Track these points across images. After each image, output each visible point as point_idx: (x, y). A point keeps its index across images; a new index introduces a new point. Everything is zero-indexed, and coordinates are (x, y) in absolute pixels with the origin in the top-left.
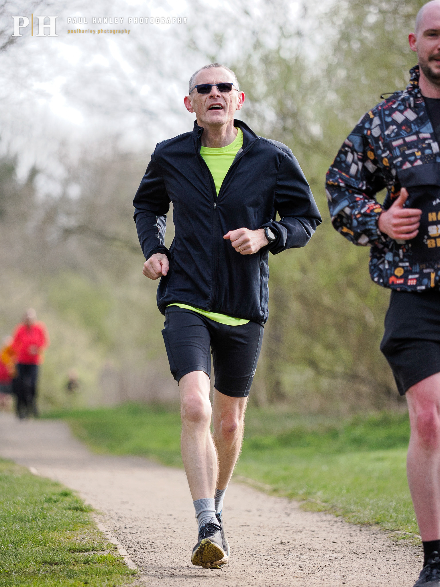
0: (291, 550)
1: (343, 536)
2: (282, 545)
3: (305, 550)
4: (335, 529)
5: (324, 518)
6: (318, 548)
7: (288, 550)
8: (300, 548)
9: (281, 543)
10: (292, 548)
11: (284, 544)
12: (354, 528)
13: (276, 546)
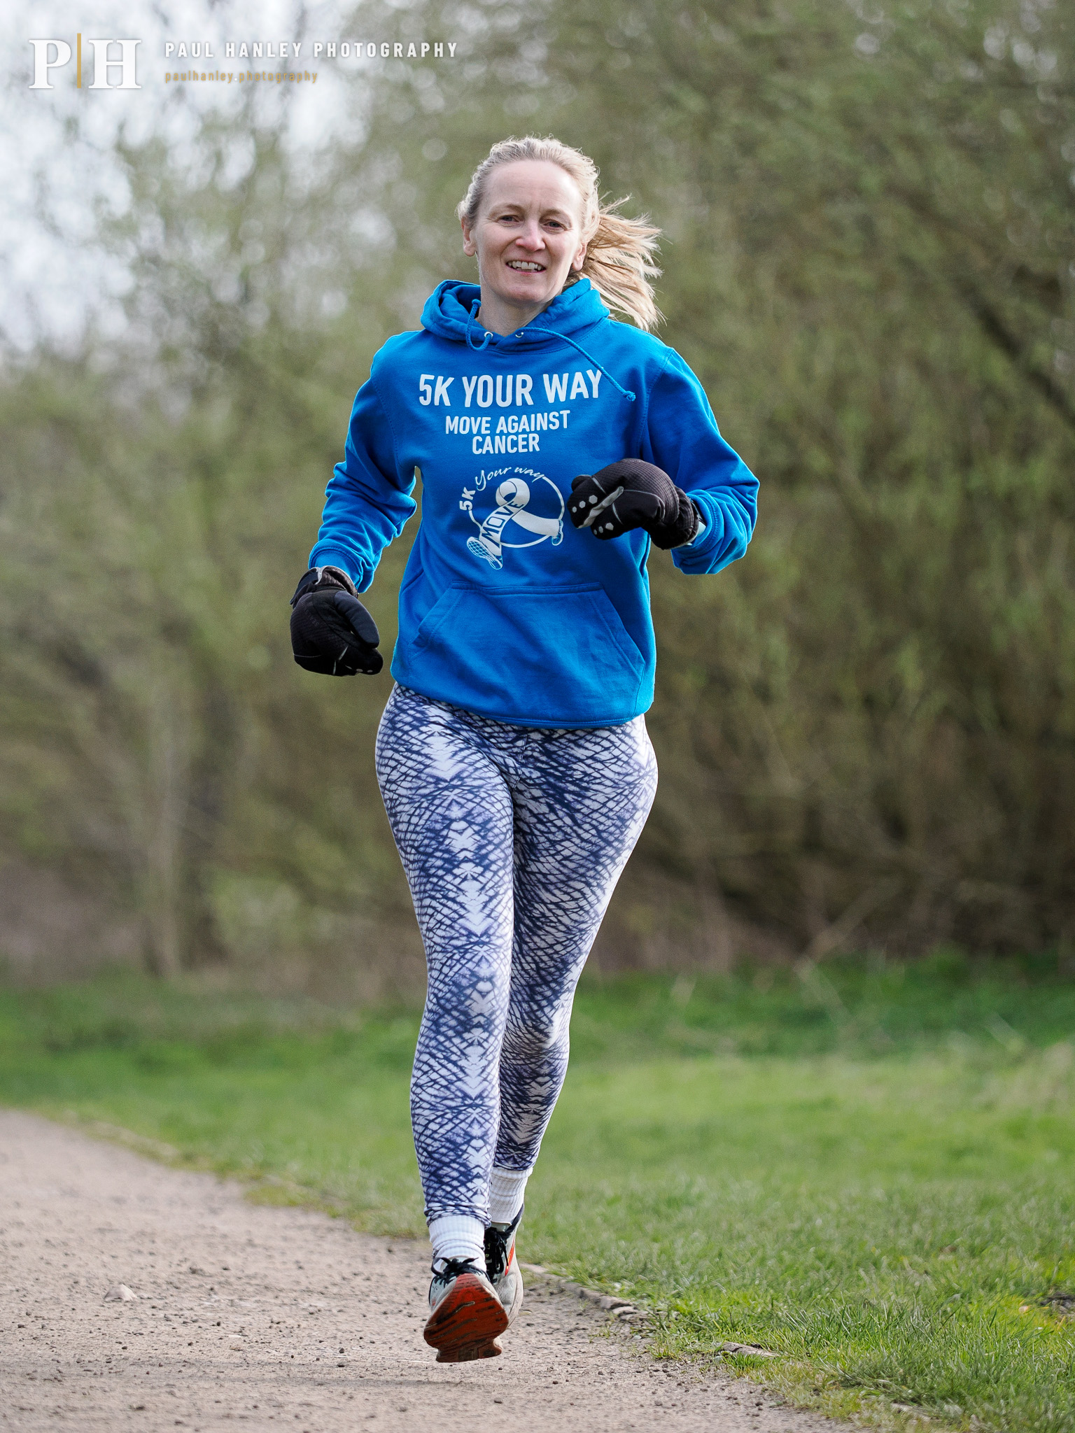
0: (216, 1287)
1: (346, 1261)
2: (196, 1276)
3: (250, 1289)
4: (326, 1246)
5: (302, 1220)
6: (282, 1286)
7: (209, 1287)
8: (237, 1285)
9: (194, 1272)
10: (220, 1283)
11: (200, 1272)
12: (374, 1244)
13: (182, 1277)
